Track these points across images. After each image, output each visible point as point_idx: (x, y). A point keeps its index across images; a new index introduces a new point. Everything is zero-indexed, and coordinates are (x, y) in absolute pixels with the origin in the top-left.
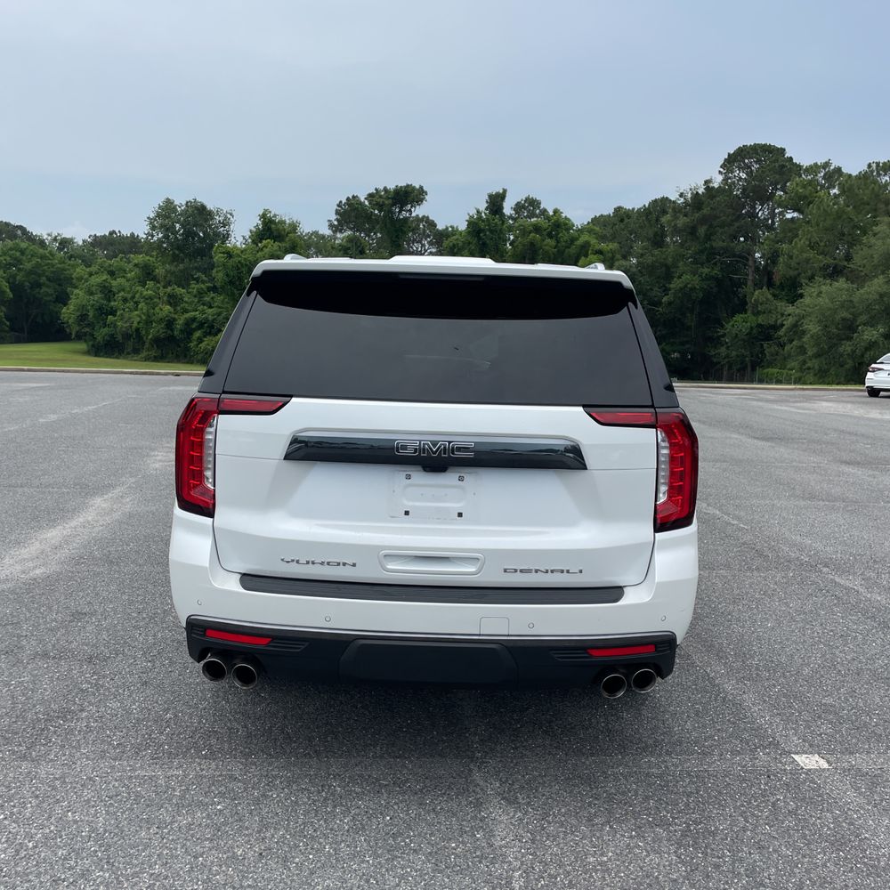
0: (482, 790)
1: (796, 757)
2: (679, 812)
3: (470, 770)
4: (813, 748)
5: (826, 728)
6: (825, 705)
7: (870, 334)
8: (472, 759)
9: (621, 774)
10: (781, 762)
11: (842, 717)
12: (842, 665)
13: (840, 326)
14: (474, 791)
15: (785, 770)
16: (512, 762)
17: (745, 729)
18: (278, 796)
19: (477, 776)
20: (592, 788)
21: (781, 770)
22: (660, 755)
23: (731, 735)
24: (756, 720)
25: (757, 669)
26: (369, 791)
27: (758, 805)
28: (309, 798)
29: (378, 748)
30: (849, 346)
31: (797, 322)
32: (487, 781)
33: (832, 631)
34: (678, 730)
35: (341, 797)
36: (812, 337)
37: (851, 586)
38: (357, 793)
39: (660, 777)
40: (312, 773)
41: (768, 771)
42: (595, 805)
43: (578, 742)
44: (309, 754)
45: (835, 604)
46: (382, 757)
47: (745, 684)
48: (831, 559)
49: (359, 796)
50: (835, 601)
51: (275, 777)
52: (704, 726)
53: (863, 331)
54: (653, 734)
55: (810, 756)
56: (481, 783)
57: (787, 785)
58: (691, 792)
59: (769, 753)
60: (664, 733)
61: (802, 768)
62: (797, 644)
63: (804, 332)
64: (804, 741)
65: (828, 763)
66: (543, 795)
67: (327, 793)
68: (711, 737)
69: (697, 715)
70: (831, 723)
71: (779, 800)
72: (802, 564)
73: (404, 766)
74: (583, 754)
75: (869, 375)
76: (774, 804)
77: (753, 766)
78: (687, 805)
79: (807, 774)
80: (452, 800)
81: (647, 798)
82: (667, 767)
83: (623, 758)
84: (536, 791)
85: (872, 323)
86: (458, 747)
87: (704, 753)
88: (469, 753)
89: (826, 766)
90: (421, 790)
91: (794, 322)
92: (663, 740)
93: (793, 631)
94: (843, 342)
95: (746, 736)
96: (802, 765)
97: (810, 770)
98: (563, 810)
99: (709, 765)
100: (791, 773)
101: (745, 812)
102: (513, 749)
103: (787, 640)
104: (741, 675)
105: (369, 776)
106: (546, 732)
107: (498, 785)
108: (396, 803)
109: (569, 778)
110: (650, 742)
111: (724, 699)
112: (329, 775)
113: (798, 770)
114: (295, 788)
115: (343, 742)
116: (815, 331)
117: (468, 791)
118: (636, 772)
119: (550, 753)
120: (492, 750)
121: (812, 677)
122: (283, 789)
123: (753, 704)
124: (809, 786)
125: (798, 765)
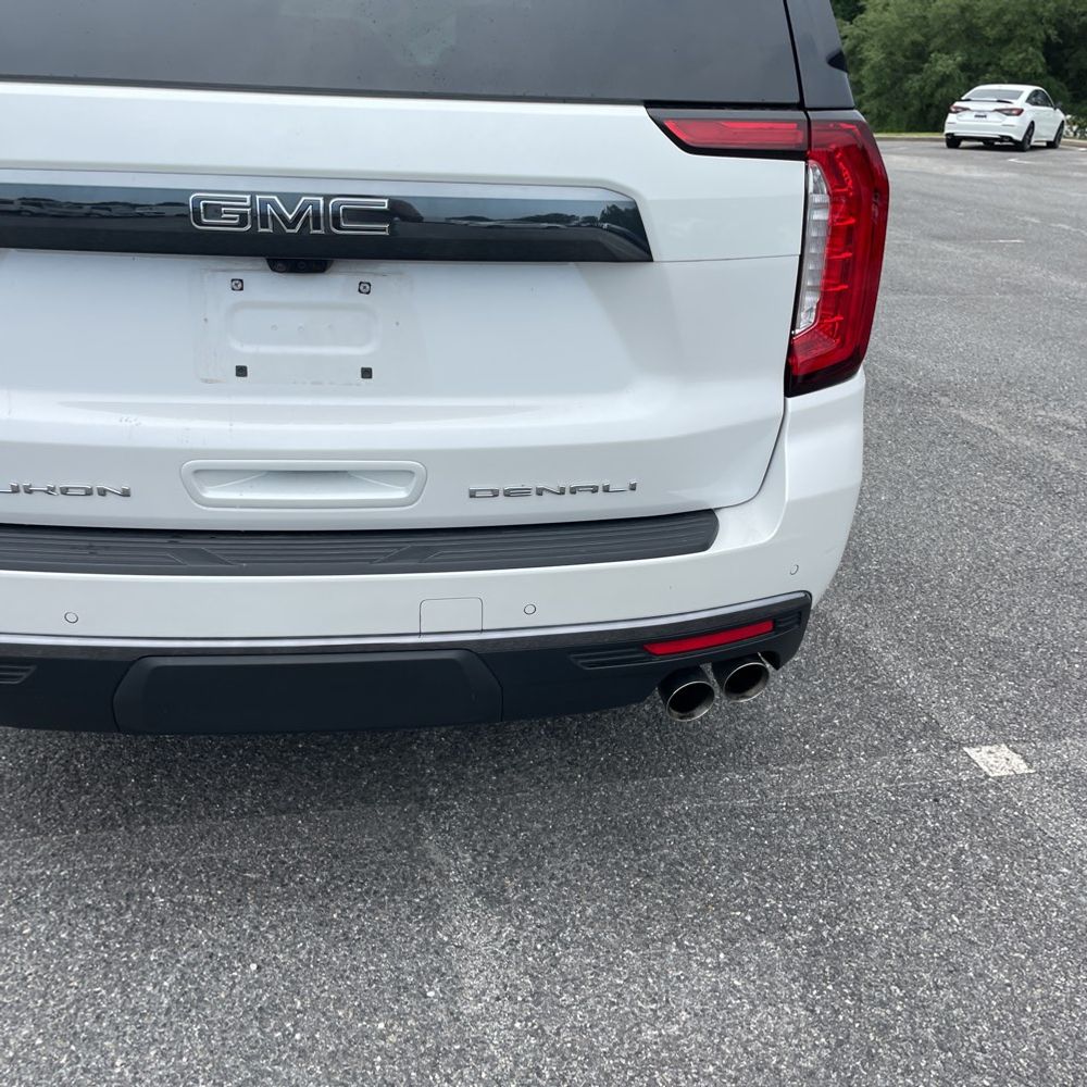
0: (439, 873)
1: (972, 752)
2: (797, 896)
3: (418, 830)
4: (997, 733)
5: (1006, 689)
6: (994, 640)
7: (945, 64)
8: (422, 801)
9: (688, 814)
10: (949, 766)
11: (1025, 662)
12: (1004, 564)
13: (908, 54)
14: (424, 879)
15: (960, 782)
16: (494, 803)
17: (879, 699)
18: (33, 930)
19: (431, 844)
20: (638, 853)
21: (953, 782)
22: (749, 767)
23: (859, 717)
24: (895, 679)
25: (879, 580)
26: (221, 902)
27: (929, 868)
28: (97, 929)
29: (248, 793)
30: (918, 81)
31: (856, 47)
32: (448, 854)
33: (975, 503)
34: (773, 710)
35: (163, 922)
36: (873, 68)
37: (985, 424)
38: (196, 909)
39: (754, 815)
40: (112, 865)
41: (933, 786)
42: (647, 891)
43: (607, 750)
44: (111, 817)
45: (970, 457)
46: (253, 813)
47: (866, 610)
48: (949, 383)
49: (201, 916)
50: (970, 452)
51: (34, 880)
52: (814, 700)
53: (937, 61)
54: (732, 721)
55: (993, 749)
56: (439, 858)
57: (969, 814)
58: (812, 847)
59: (927, 749)
60: (751, 718)
61: (987, 777)
62: (930, 529)
63: (862, 62)
64: (978, 717)
65: (1026, 759)
66: (552, 877)
67: (135, 916)
68: (829, 719)
69: (799, 676)
70: (1012, 677)
71: (961, 851)
72: (912, 393)
73: (294, 832)
74: (619, 774)
75: (951, 118)
76: (956, 861)
77: (906, 778)
78: (809, 878)
79: (997, 788)
80: (382, 904)
81: (737, 867)
82: (763, 792)
83: (688, 778)
84: (539, 867)
85: (946, 50)
86: (397, 777)
87: (819, 756)
88: (419, 789)
89: (1023, 768)
90: (323, 889)
91: (850, 48)
92: (750, 733)
93: (920, 507)
94: (911, 76)
95: (884, 714)
96: (985, 769)
97: (999, 779)
98: (589, 911)
99: (834, 780)
100: (970, 789)
101: (910, 886)
102: (496, 772)
103: (914, 522)
104: (858, 593)
105: (225, 863)
106: (552, 731)
107: (469, 860)
108: (273, 927)
109: (596, 833)
110: (729, 737)
111: (837, 640)
112: (146, 867)
113: (980, 783)
114: (71, 905)
115: (181, 785)
116: (876, 60)
117: (414, 880)
118: (712, 806)
119: (561, 778)
120: (458, 777)
121: (964, 589)
122: (46, 911)
123: (883, 648)
124: (1007, 816)
125: (979, 769)
